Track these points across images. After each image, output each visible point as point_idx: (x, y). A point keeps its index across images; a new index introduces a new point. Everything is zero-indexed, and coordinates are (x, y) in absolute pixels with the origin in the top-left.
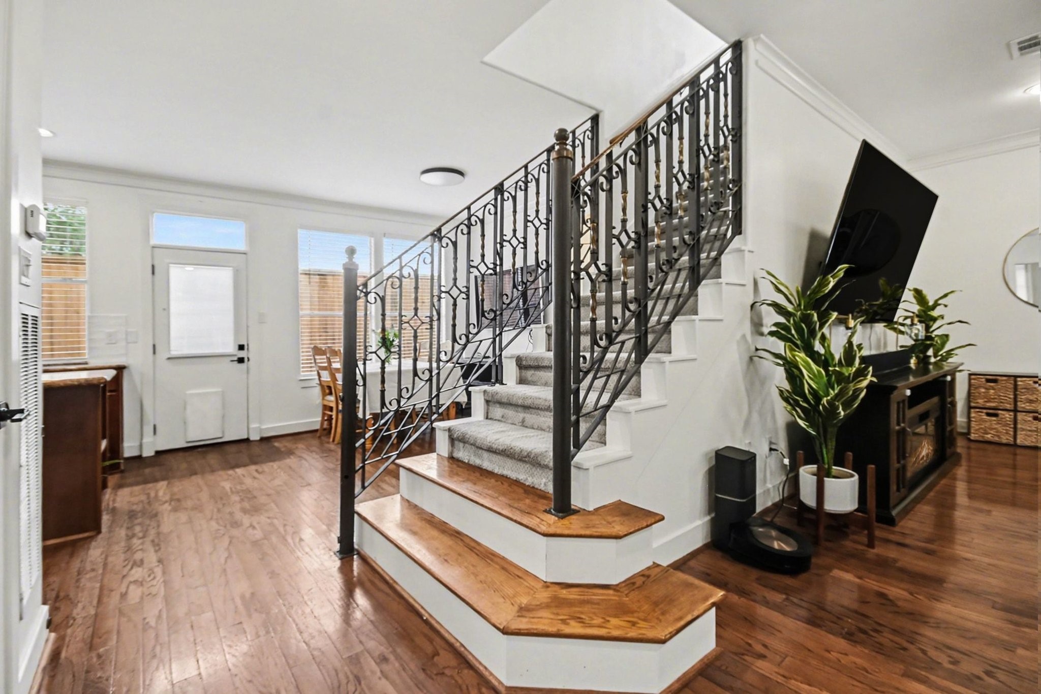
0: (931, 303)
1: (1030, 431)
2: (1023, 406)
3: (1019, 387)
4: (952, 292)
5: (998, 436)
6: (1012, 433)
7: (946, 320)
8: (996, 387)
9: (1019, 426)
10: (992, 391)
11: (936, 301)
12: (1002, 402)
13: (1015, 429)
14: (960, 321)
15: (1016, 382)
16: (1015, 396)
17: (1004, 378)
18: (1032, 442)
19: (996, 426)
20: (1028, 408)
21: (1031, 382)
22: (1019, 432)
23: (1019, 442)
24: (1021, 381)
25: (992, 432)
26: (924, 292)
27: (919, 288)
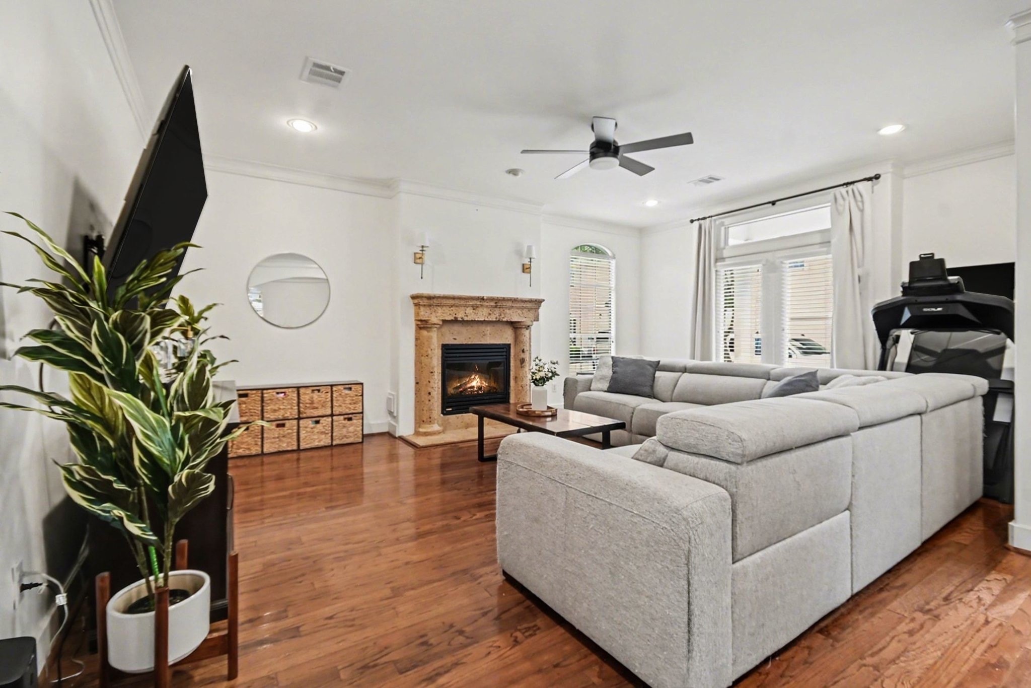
0: (196, 314)
1: (274, 438)
2: (268, 416)
3: (265, 399)
4: (215, 305)
5: (249, 449)
6: (260, 443)
7: (210, 334)
8: (247, 401)
9: (265, 435)
10: (244, 406)
11: (201, 312)
12: (252, 415)
13: (262, 438)
14: (222, 337)
15: (262, 394)
16: (262, 407)
17: (254, 392)
18: (275, 448)
19: (246, 440)
20: (272, 417)
21: (274, 394)
22: (265, 441)
23: (265, 451)
24: (267, 393)
25: (242, 446)
26: (191, 302)
27: (186, 296)
